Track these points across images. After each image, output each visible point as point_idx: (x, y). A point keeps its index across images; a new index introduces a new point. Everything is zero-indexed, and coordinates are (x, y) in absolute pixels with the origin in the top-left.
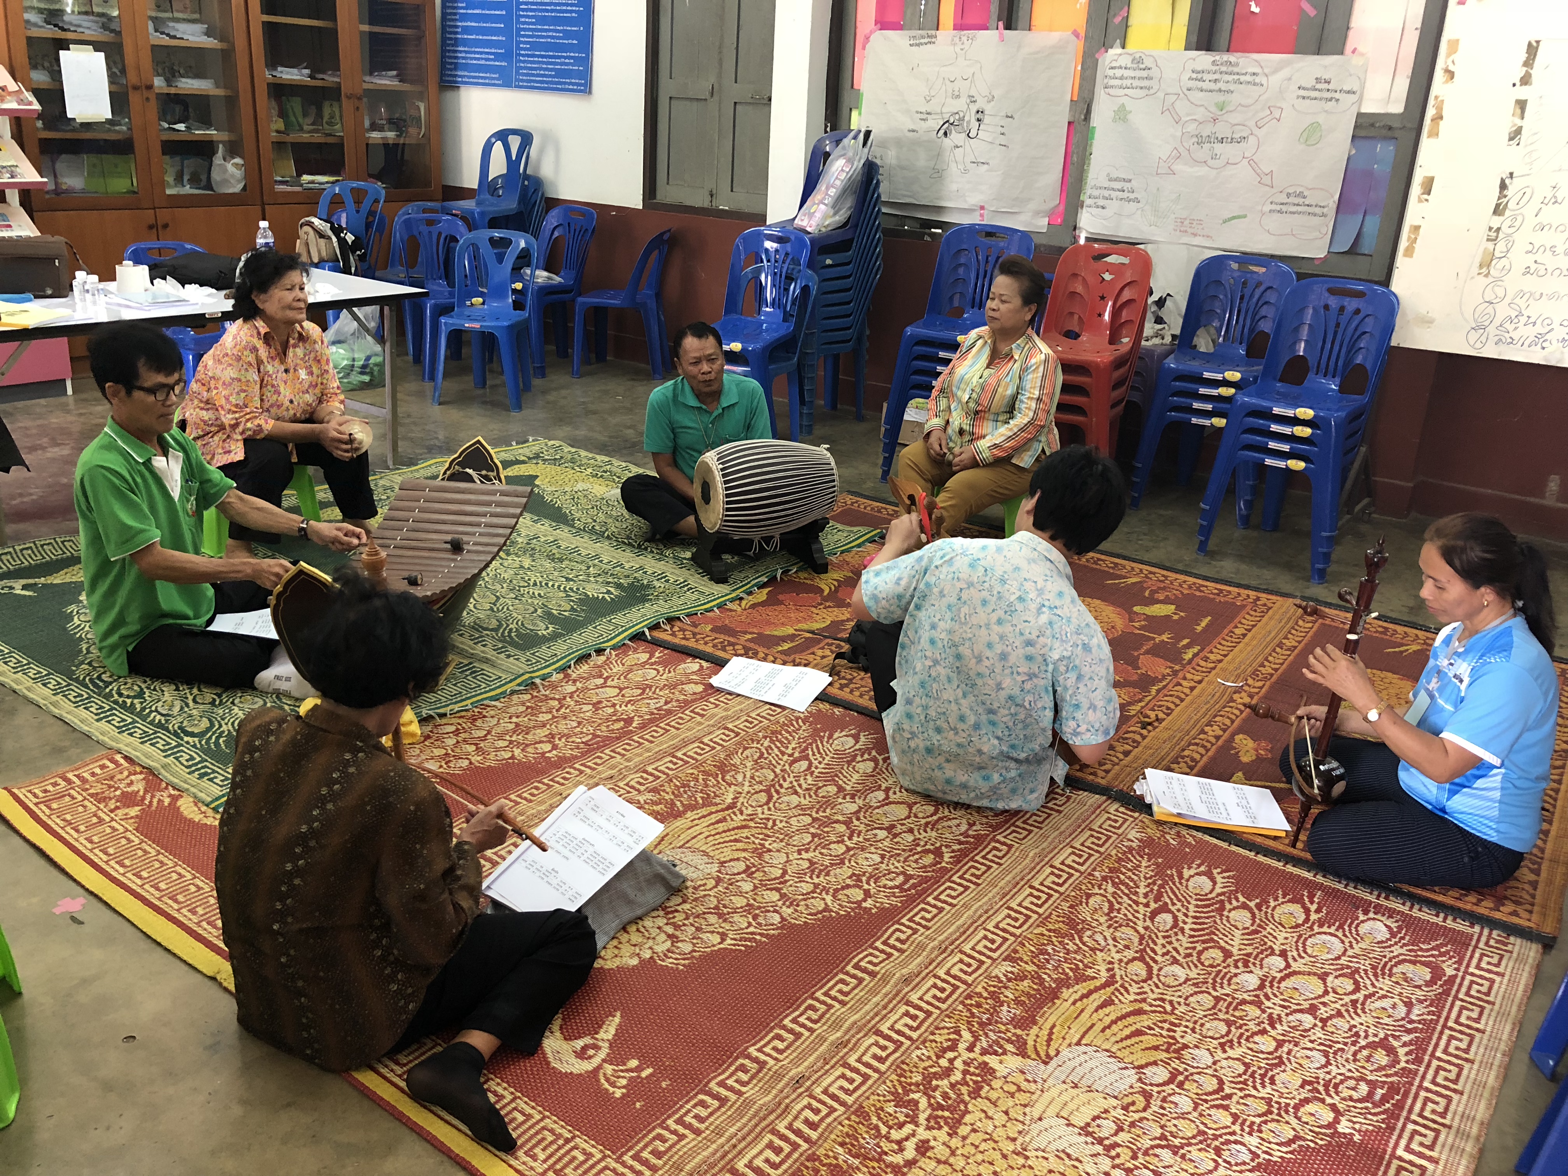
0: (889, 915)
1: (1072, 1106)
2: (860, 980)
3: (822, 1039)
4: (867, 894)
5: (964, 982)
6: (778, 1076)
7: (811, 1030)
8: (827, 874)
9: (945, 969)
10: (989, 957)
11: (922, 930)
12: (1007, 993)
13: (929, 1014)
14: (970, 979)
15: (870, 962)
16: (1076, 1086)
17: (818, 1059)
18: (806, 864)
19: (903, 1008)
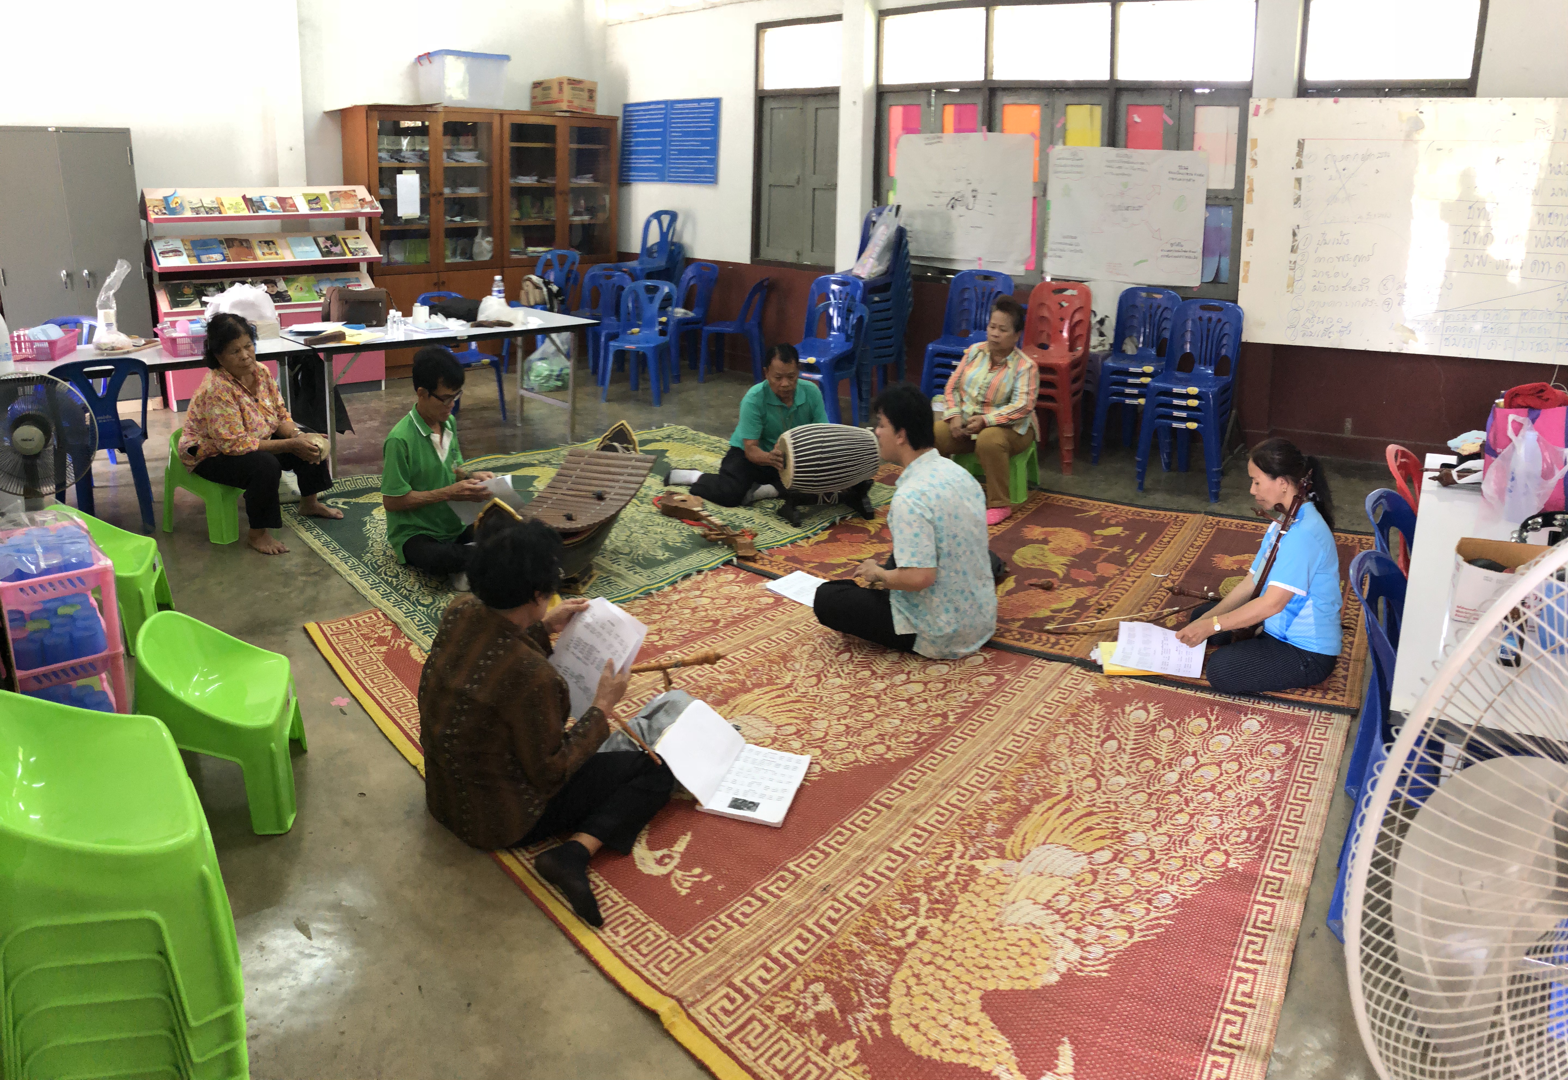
0: (905, 763)
1: (1038, 889)
2: (879, 812)
3: (846, 856)
4: (889, 748)
5: (959, 808)
6: (810, 885)
7: (838, 850)
8: (859, 735)
9: (945, 800)
10: (979, 788)
11: (930, 772)
12: (993, 813)
13: (931, 833)
14: (963, 806)
15: (888, 799)
16: (1041, 874)
17: (842, 872)
18: (843, 728)
19: (912, 830)
